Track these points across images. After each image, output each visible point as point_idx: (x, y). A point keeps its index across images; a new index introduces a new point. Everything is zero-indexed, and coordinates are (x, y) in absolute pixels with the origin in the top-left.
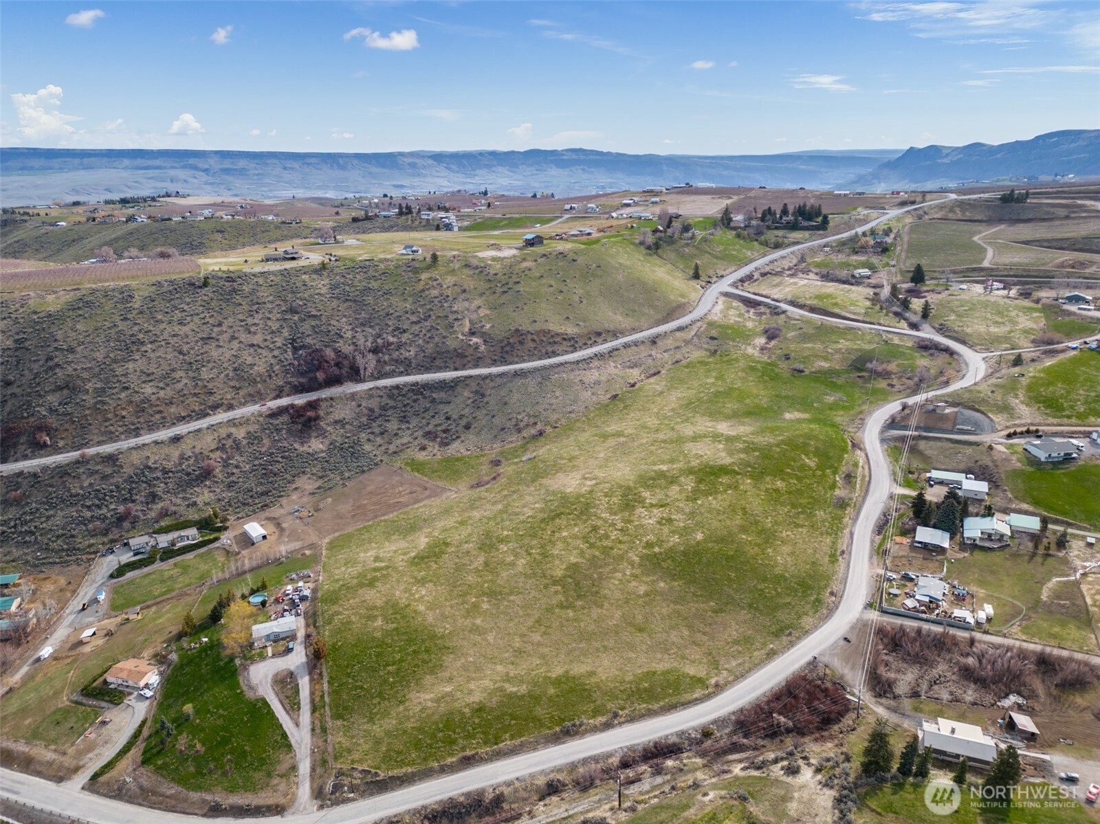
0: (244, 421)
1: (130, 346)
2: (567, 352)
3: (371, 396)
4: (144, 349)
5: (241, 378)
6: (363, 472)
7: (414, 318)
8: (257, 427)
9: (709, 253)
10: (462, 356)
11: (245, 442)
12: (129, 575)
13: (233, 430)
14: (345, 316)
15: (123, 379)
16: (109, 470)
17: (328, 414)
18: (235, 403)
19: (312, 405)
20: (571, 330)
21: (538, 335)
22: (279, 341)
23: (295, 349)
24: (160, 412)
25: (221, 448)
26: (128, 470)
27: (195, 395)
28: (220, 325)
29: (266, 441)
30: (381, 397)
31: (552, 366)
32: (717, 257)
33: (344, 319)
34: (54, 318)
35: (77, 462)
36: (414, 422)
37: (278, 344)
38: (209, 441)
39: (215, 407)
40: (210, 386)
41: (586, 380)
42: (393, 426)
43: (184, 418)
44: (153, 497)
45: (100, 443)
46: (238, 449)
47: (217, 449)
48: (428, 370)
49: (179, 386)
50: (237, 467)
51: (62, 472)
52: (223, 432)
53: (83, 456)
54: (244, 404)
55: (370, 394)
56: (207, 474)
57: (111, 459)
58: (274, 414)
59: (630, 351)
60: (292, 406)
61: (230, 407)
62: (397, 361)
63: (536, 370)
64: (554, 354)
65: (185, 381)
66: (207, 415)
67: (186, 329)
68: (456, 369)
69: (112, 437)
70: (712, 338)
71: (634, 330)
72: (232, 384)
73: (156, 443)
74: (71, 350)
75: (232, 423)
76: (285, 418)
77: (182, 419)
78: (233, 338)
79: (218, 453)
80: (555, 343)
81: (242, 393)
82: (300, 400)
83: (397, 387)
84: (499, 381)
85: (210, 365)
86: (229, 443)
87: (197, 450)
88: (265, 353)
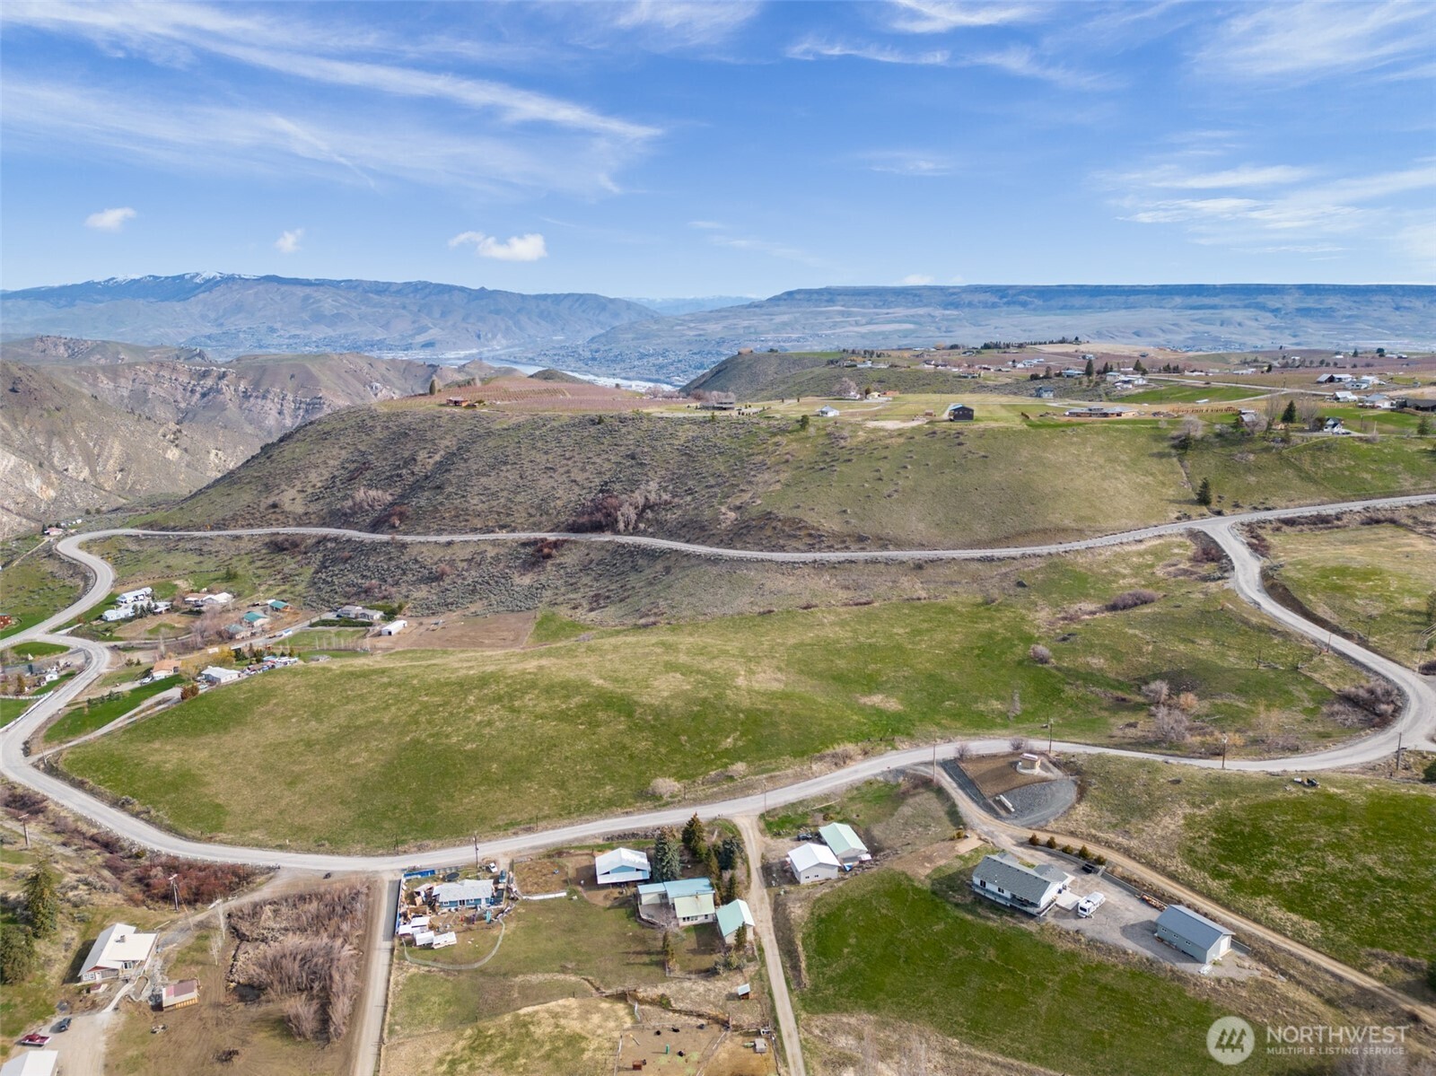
0: (504, 543)
1: (498, 463)
2: (798, 550)
3: (603, 548)
4: (504, 468)
5: (539, 507)
6: (513, 611)
7: (712, 481)
8: (507, 550)
9: (1299, 470)
10: (703, 528)
11: (489, 560)
12: (319, 628)
13: (489, 548)
14: (667, 469)
15: (468, 488)
16: (395, 553)
17: (562, 555)
18: (519, 527)
19: (556, 545)
20: (832, 525)
21: (784, 525)
22: (597, 481)
23: (601, 491)
24: (467, 521)
25: (469, 561)
26: (406, 558)
27: (499, 513)
28: (569, 459)
29: (501, 565)
30: (608, 551)
31: (749, 561)
32: (1307, 478)
33: (663, 472)
34: (489, 434)
35: (388, 543)
36: (604, 581)
37: (592, 485)
38: (467, 554)
39: (502, 527)
40: (515, 508)
41: (769, 585)
42: (586, 580)
43: (476, 529)
44: (397, 583)
45: (419, 534)
46: (480, 565)
47: (466, 560)
48: (671, 535)
49: (495, 503)
50: (464, 579)
51: (375, 548)
52: (483, 547)
53: (393, 539)
54: (524, 530)
55: (603, 546)
56: (439, 577)
57: (404, 546)
58: (524, 544)
59: (871, 567)
60: (543, 540)
61: (513, 531)
62: (657, 521)
63: (732, 560)
64: (782, 549)
65: (502, 500)
66: (493, 531)
67: (546, 457)
68: (688, 542)
69: (427, 532)
70: (1020, 584)
71: (922, 546)
72: (531, 511)
73: (436, 543)
74: (466, 461)
75: (494, 543)
76: (529, 550)
77: (475, 530)
78: (568, 472)
79: (465, 565)
80: (795, 536)
81: (532, 520)
82: (552, 537)
83: (623, 546)
84: (693, 561)
85: (530, 491)
86: (478, 558)
87: (454, 557)
88: (577, 489)
